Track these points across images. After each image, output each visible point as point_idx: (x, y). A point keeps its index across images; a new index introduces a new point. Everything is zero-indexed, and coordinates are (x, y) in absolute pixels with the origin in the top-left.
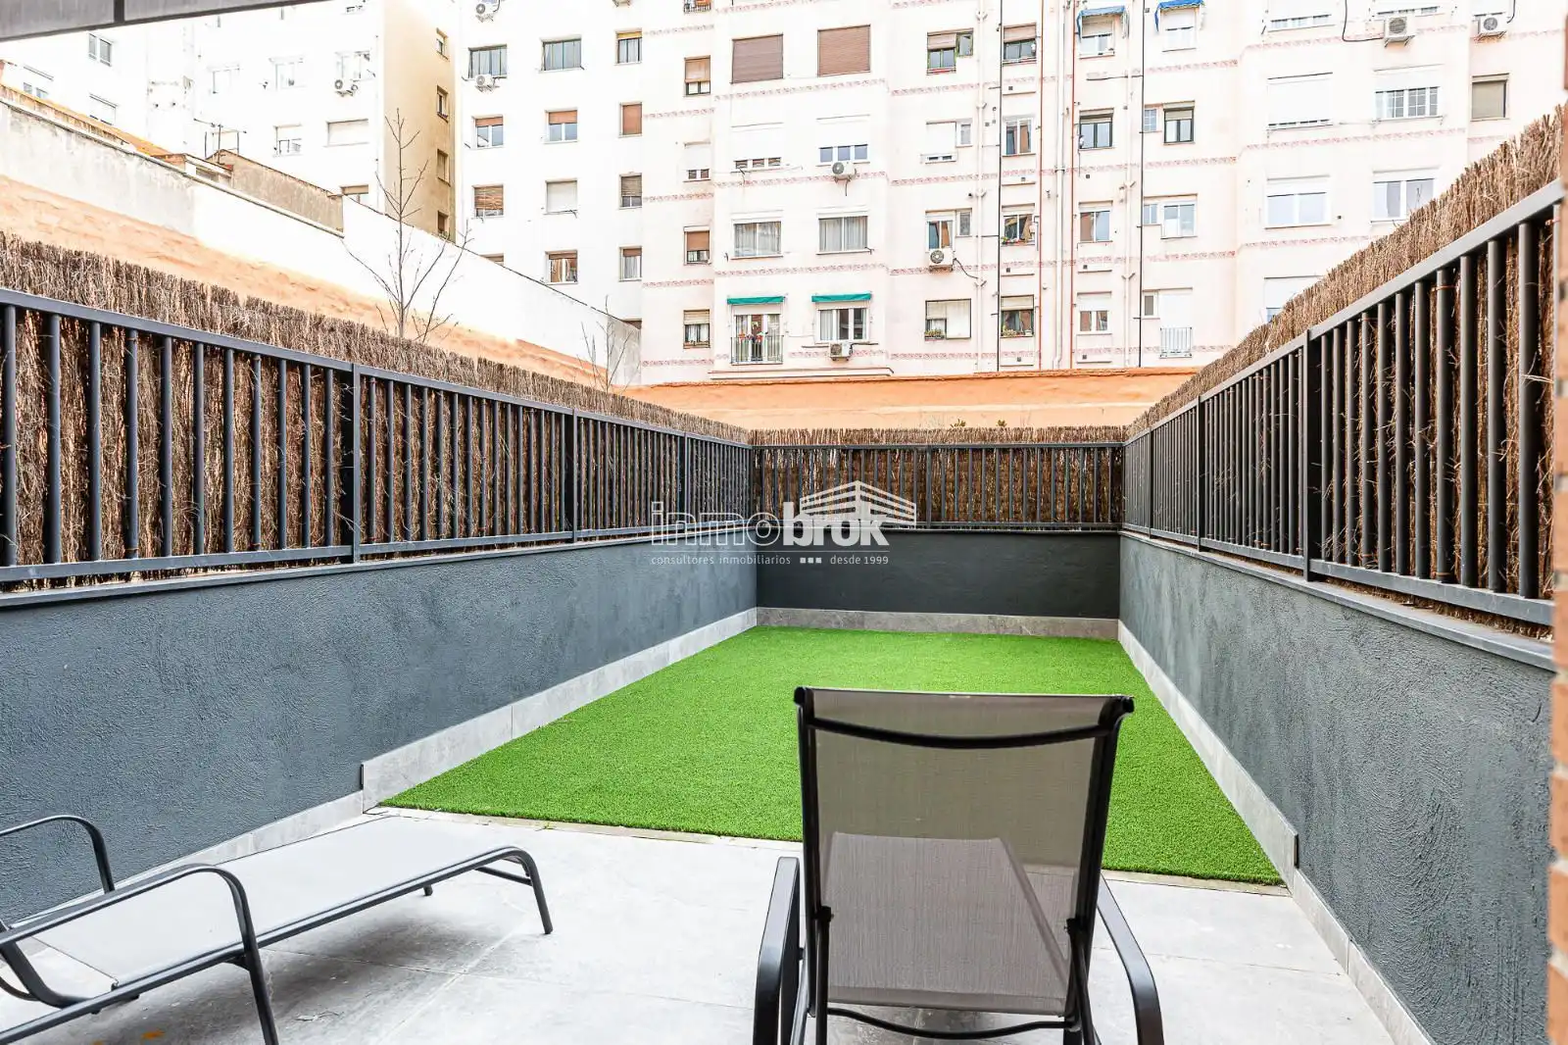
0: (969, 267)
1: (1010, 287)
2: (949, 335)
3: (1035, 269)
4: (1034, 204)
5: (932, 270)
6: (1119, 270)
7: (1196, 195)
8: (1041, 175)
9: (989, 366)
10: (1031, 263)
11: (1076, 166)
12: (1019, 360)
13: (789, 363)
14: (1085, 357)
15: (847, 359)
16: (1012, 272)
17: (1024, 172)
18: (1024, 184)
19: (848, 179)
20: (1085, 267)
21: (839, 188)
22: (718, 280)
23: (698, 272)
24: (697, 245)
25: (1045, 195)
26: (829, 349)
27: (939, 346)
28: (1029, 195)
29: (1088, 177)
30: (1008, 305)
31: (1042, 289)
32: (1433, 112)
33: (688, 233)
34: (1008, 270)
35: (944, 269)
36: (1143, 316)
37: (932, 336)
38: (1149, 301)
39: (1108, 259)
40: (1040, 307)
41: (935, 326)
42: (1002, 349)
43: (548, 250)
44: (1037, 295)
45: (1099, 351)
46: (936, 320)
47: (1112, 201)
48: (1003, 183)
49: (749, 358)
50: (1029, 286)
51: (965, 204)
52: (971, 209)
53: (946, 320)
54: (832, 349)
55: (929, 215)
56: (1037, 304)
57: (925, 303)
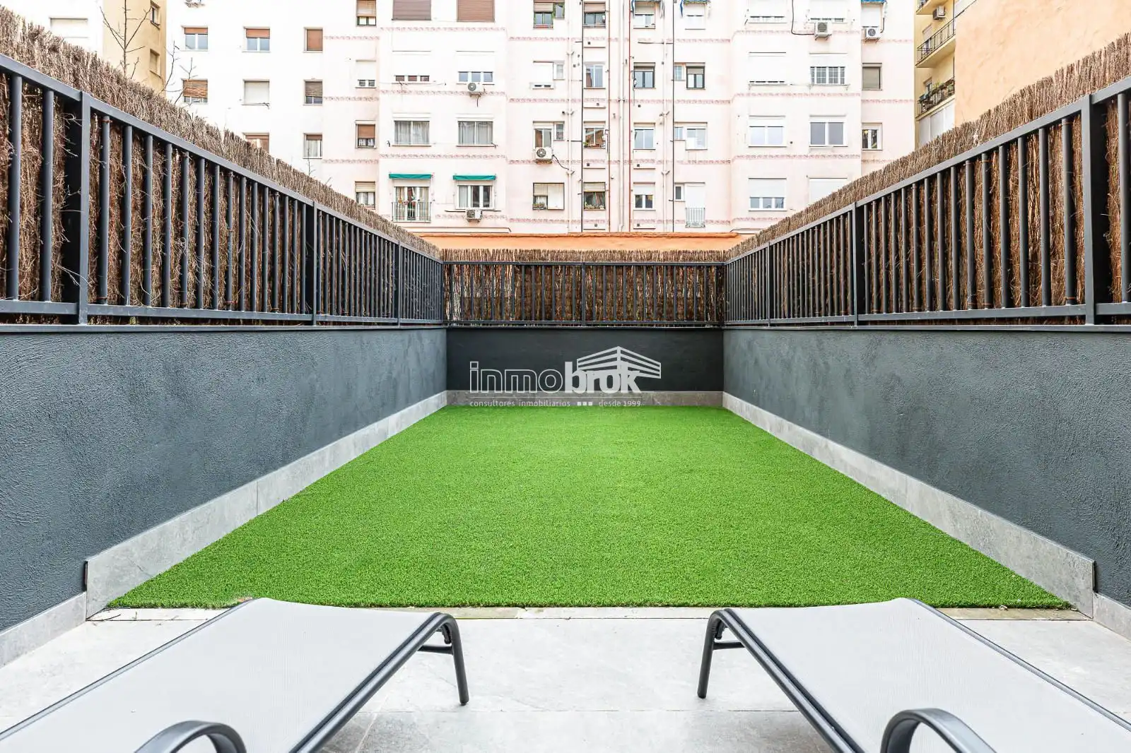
0: (563, 161)
1: (590, 176)
2: (550, 206)
3: (606, 165)
4: (604, 122)
5: (538, 162)
6: (660, 168)
7: (706, 123)
8: (609, 103)
9: (576, 229)
10: (603, 161)
11: (632, 98)
12: (596, 226)
13: (435, 222)
14: (638, 225)
15: (478, 221)
16: (591, 166)
17: (598, 99)
18: (598, 108)
19: (479, 95)
20: (638, 165)
21: (473, 101)
22: (382, 162)
23: (366, 154)
24: (366, 135)
25: (612, 116)
26: (465, 214)
27: (542, 215)
28: (601, 115)
29: (639, 106)
30: (589, 188)
31: (611, 179)
32: (843, 81)
33: (359, 125)
34: (588, 165)
35: (546, 161)
36: (675, 200)
37: (537, 207)
38: (678, 189)
39: (653, 161)
40: (609, 191)
41: (539, 201)
42: (584, 218)
43: (245, 132)
44: (607, 183)
45: (648, 221)
46: (540, 196)
47: (654, 124)
48: (584, 106)
49: (406, 217)
50: (601, 176)
51: (560, 118)
52: (564, 122)
53: (547, 197)
54: (468, 213)
55: (535, 124)
56: (607, 188)
57: (533, 184)
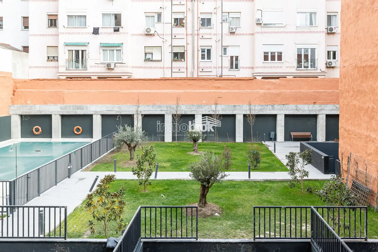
0: (161, 35)
1: (176, 42)
2: (154, 59)
3: (185, 37)
4: (184, 12)
5: (147, 35)
6: (214, 38)
7: (240, 12)
8: (187, 1)
9: (168, 74)
10: (183, 34)
12: (179, 70)
13: (90, 70)
14: (202, 70)
15: (113, 69)
16: (177, 37)
17: (180, 0)
18: (180, 4)
20: (202, 37)
21: (110, 3)
22: (60, 36)
23: (53, 30)
25: (188, 9)
26: (106, 65)
27: (150, 64)
28: (183, 9)
29: (203, 3)
30: (176, 50)
31: (187, 44)
33: (49, 15)
34: (175, 36)
35: (151, 35)
36: (223, 55)
37: (147, 60)
38: (225, 49)
39: (211, 34)
40: (187, 51)
41: (149, 56)
42: (173, 66)
44: (186, 46)
45: (207, 68)
46: (148, 53)
47: (212, 13)
48: (173, 4)
49: (74, 67)
50: (182, 43)
51: (159, 11)
52: (161, 13)
53: (152, 53)
54: (107, 65)
55: (145, 13)
56: (186, 49)
57: (144, 47)
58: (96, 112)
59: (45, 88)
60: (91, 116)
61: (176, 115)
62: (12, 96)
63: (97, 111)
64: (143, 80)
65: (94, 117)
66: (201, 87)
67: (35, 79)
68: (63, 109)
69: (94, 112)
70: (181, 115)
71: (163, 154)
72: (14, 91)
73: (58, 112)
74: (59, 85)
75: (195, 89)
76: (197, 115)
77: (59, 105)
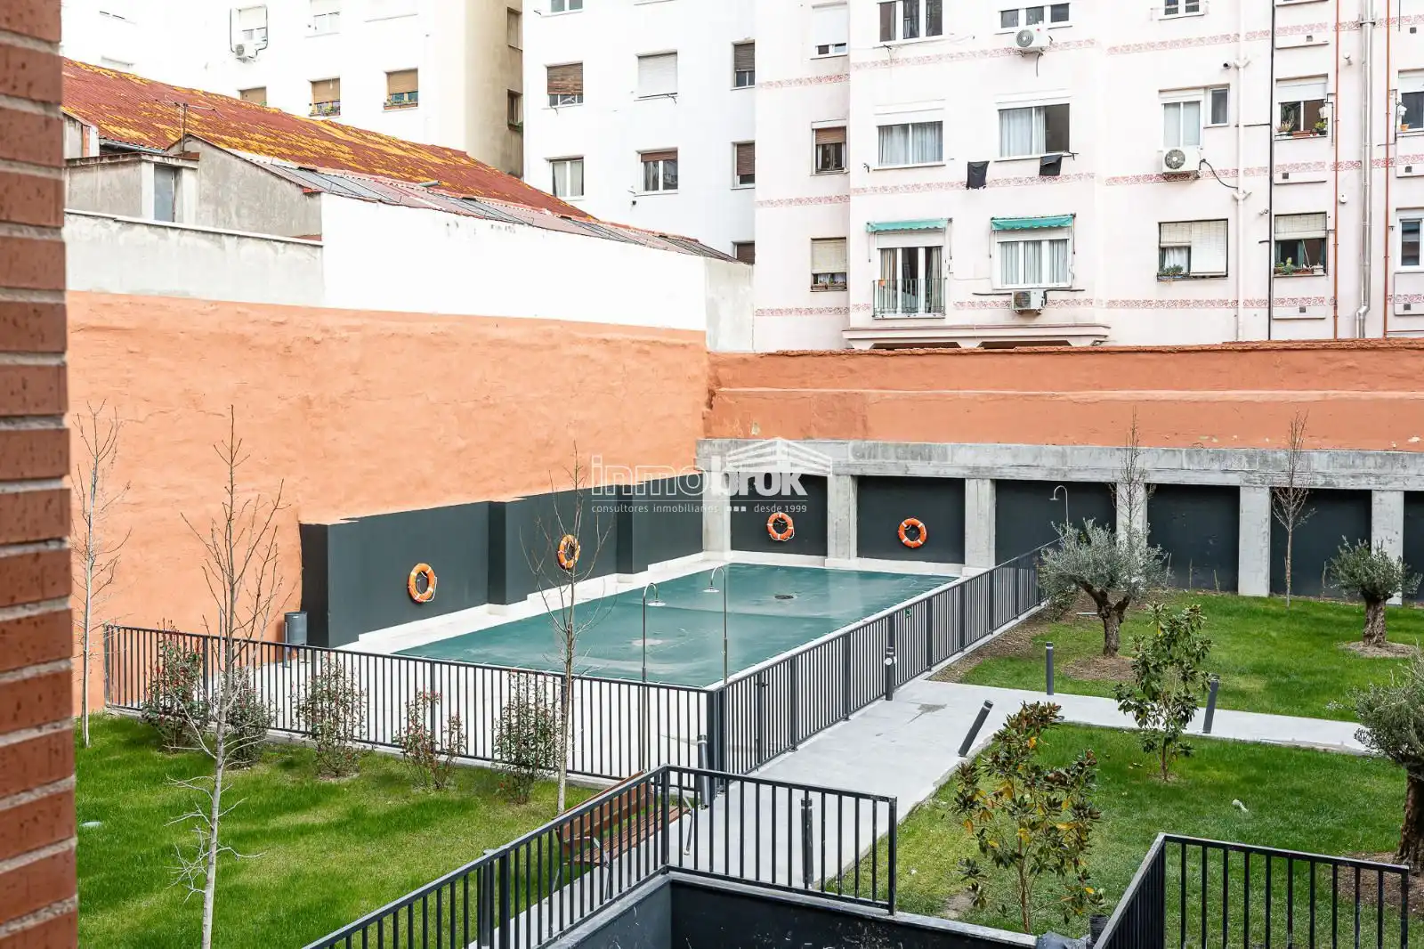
0: (1225, 172)
1: (1288, 201)
2: (1195, 269)
3: (1328, 175)
4: (1326, 76)
5: (1168, 177)
8: (1337, 31)
9: (1255, 328)
10: (1320, 164)
11: (1394, 14)
12: (1303, 310)
13: (954, 316)
14: (1407, 307)
15: (1037, 313)
16: (1292, 179)
17: (1311, 27)
18: (1310, 45)
19: (1038, 53)
20: (1409, 169)
21: (1028, 66)
22: (855, 200)
23: (831, 182)
24: (831, 154)
25: (1342, 62)
26: (1012, 298)
27: (1179, 289)
28: (1320, 61)
29: (1413, 30)
30: (1288, 232)
31: (1338, 203)
33: (818, 131)
34: (1286, 176)
35: (1186, 175)
37: (1167, 274)
40: (1335, 231)
41: (1174, 259)
42: (1276, 295)
43: (638, 149)
44: (1331, 213)
46: (1172, 248)
48: (1277, 45)
49: (899, 309)
50: (1319, 199)
51: (1219, 79)
52: (1228, 85)
53: (1189, 249)
54: (1016, 299)
55: (1164, 95)
56: (1331, 226)
57: (1157, 225)
58: (976, 469)
59: (803, 382)
60: (957, 486)
61: (1286, 489)
62: (705, 409)
63: (978, 468)
64: (1151, 352)
65: (970, 487)
66: (1401, 377)
67: (773, 351)
68: (863, 456)
69: (969, 468)
70: (1310, 490)
71: (1234, 643)
72: (712, 394)
73: (848, 466)
74: (851, 371)
75: (1372, 388)
76: (1383, 496)
77: (851, 443)
